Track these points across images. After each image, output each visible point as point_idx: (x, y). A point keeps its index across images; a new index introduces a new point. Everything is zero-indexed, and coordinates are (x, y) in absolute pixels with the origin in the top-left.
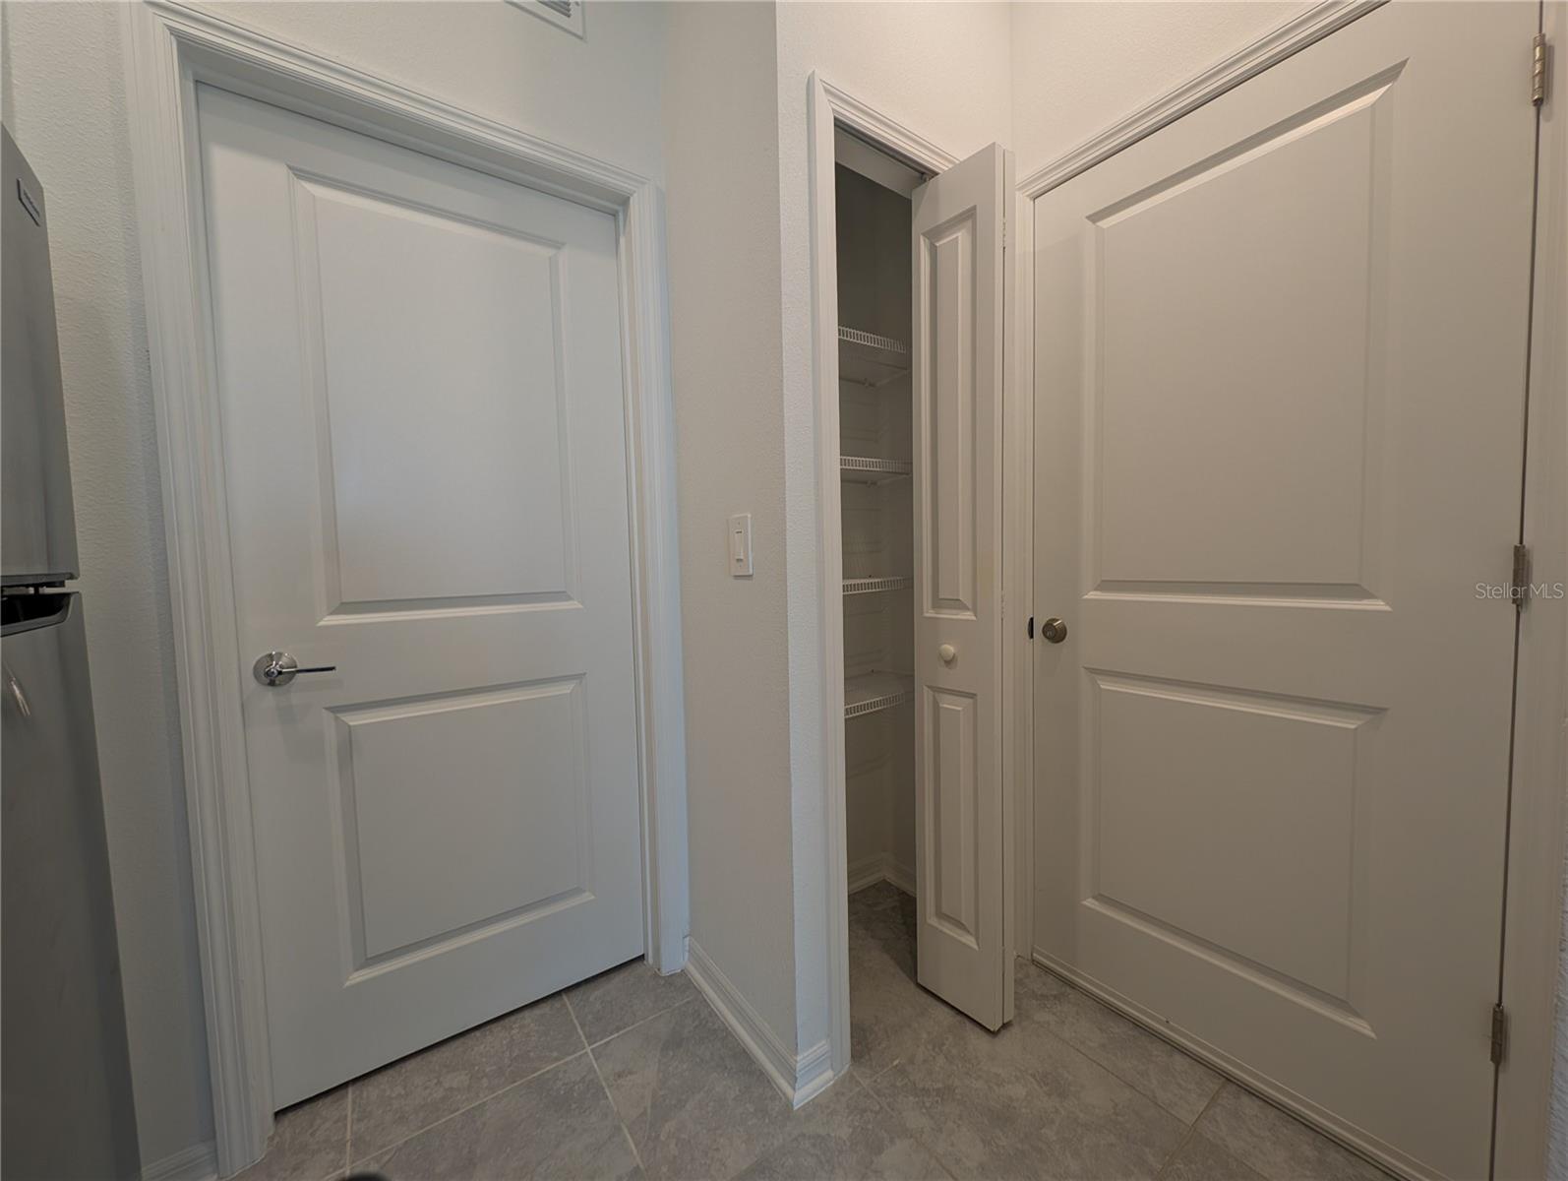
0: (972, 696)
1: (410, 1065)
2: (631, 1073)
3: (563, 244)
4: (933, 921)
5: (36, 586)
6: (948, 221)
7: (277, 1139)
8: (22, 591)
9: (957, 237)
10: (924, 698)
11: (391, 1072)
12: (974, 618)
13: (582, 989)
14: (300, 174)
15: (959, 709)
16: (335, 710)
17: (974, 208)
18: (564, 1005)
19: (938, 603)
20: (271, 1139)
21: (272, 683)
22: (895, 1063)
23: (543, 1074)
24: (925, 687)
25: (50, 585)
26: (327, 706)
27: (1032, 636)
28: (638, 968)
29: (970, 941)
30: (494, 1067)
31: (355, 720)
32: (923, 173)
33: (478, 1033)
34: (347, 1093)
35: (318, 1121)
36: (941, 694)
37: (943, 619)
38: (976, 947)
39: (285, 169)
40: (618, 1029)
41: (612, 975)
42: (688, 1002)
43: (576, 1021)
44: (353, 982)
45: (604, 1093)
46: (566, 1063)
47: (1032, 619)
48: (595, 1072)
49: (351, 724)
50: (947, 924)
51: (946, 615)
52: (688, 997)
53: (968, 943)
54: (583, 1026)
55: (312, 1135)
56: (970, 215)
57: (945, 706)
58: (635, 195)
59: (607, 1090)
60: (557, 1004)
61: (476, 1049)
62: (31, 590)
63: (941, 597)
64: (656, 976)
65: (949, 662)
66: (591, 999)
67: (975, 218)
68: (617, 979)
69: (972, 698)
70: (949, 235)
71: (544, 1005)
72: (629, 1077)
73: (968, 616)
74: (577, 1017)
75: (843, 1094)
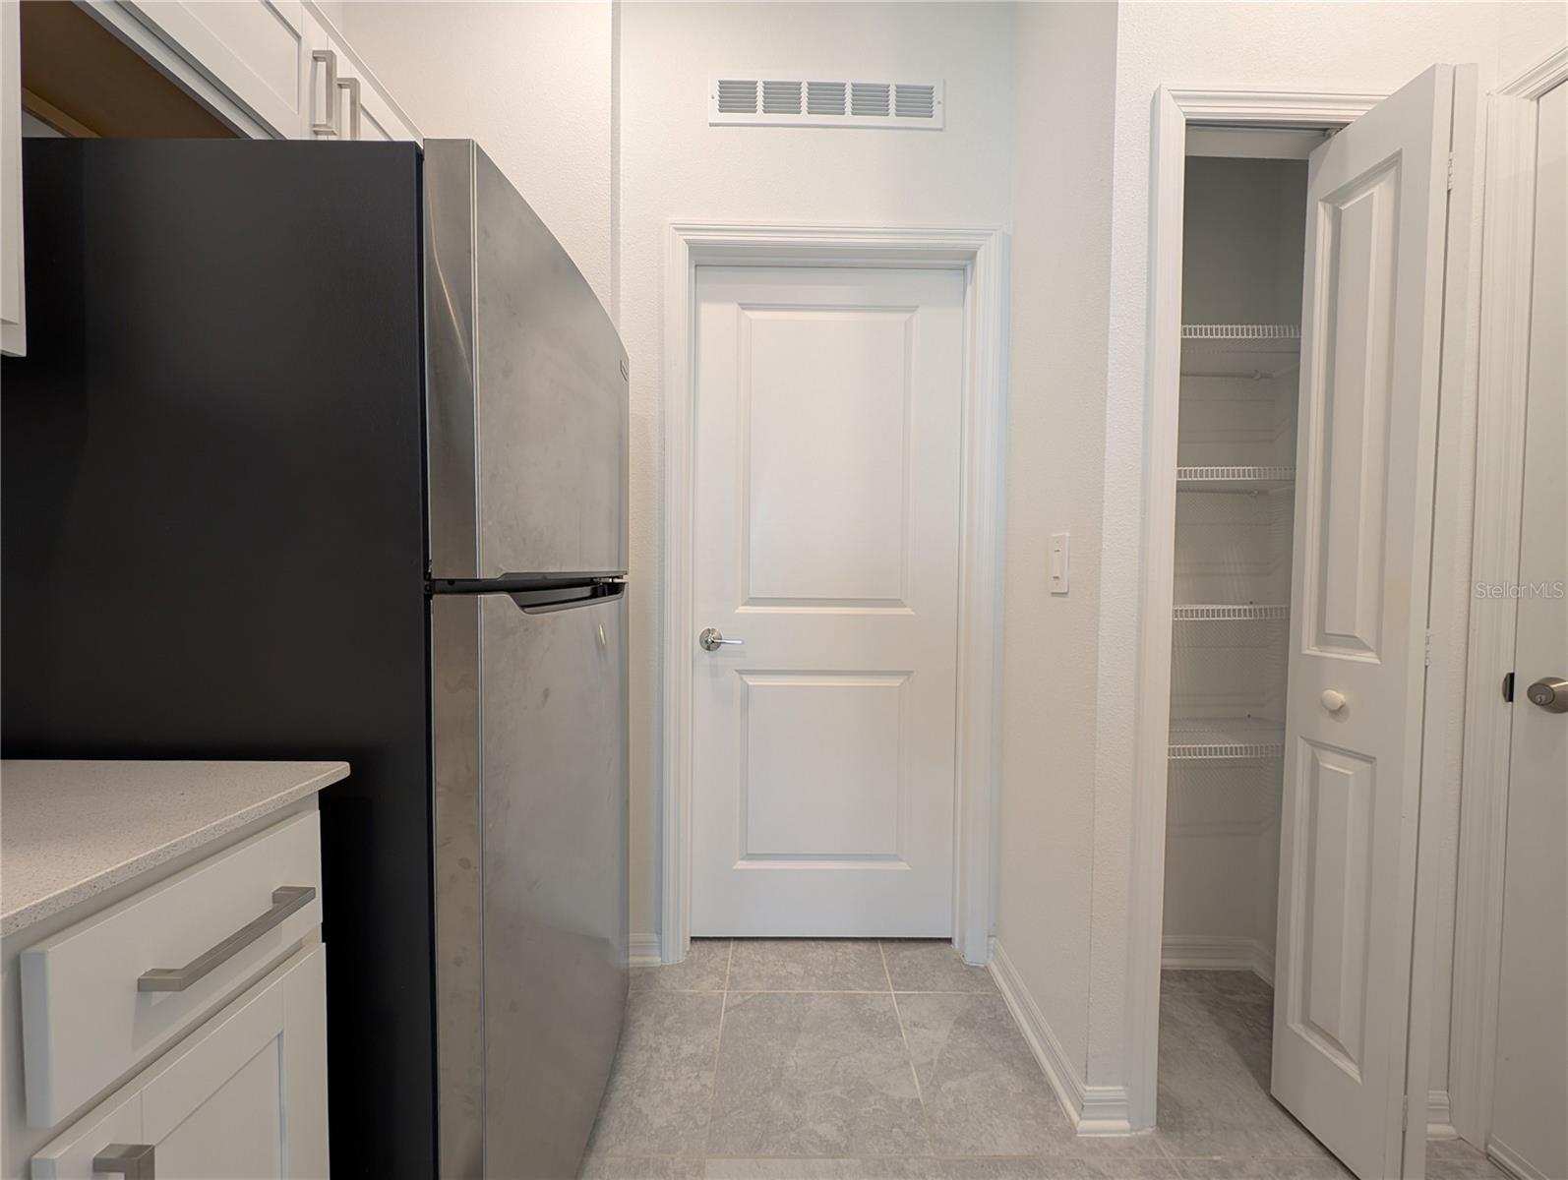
0: (1370, 759)
1: (768, 945)
2: (924, 1027)
3: (917, 307)
4: (1297, 1027)
5: (613, 578)
6: (1356, 179)
7: (691, 954)
8: (606, 580)
9: (1372, 194)
10: (1298, 756)
11: (756, 944)
12: (1377, 661)
13: (895, 945)
14: (745, 306)
15: (1350, 773)
16: (740, 672)
17: (1399, 153)
18: (879, 951)
19: (1324, 638)
20: (688, 953)
21: (708, 649)
22: (1215, 1158)
23: (856, 994)
24: (1299, 739)
25: (618, 577)
26: (738, 668)
27: (1510, 698)
28: (944, 948)
29: (1351, 1069)
30: (821, 973)
31: (752, 681)
32: (1326, 129)
33: (813, 944)
34: (729, 947)
35: (712, 955)
36: (1323, 752)
37: (1331, 659)
38: (1359, 1080)
39: (737, 306)
40: (919, 989)
41: (921, 945)
42: (986, 995)
43: (885, 967)
44: (739, 867)
45: (900, 1032)
46: (874, 995)
47: (1512, 676)
48: (895, 1011)
49: (750, 683)
50: (1317, 1037)
51: (1334, 654)
52: (987, 991)
53: (1348, 1071)
54: (891, 973)
55: (709, 961)
56: (1394, 161)
57: (1329, 766)
58: (982, 249)
59: (903, 1030)
60: (873, 947)
61: (810, 954)
62: (610, 580)
63: (1327, 631)
64: (960, 961)
65: (1338, 712)
66: (901, 955)
67: (1401, 165)
68: (925, 949)
69: (1371, 762)
70: (1362, 193)
71: (862, 944)
72: (923, 1030)
73: (1369, 658)
74: (887, 965)
75: (1138, 1152)
